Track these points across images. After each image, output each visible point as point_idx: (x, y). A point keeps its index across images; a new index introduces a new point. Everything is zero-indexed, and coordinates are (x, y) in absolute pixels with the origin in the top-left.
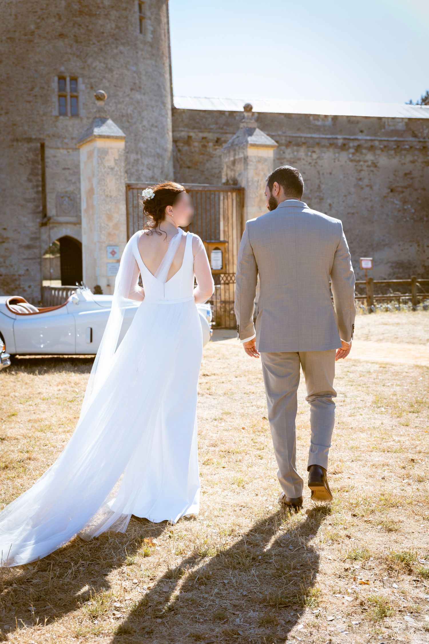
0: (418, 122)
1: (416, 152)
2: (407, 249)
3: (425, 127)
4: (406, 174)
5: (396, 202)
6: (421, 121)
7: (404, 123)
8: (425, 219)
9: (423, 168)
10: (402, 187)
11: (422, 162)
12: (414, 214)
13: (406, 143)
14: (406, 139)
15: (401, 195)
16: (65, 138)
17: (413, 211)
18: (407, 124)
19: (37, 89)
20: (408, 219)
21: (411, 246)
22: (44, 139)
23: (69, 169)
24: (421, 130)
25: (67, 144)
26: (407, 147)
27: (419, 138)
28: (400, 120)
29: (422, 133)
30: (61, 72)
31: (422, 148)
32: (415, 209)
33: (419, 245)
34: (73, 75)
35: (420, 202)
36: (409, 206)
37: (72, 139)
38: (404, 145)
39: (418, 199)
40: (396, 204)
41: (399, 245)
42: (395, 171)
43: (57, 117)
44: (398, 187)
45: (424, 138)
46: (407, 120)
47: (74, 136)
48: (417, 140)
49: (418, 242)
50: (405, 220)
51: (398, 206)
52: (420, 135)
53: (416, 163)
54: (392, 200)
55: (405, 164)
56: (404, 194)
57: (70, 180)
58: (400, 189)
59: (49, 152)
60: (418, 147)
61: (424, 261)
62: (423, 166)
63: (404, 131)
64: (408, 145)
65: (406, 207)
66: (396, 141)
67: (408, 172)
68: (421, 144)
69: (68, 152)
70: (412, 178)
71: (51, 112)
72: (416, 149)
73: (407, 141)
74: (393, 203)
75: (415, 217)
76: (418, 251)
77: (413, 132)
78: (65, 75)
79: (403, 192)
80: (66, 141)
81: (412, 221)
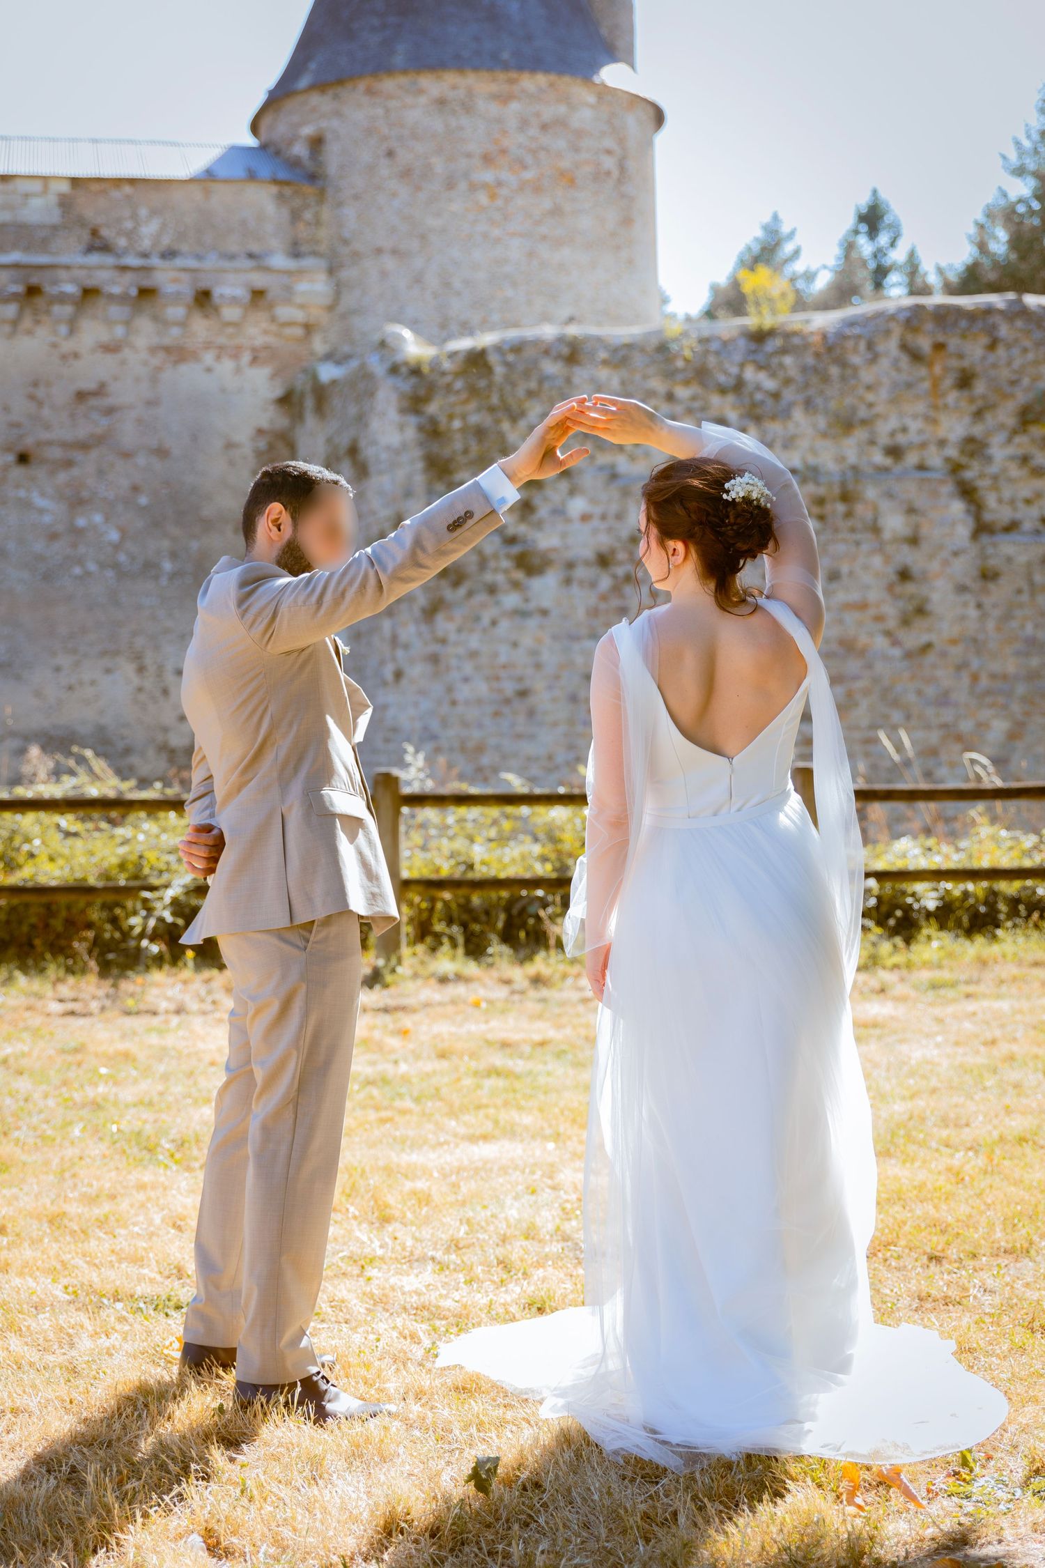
0: (116, 194)
1: (116, 311)
2: (93, 683)
3: (143, 212)
4: (81, 396)
5: (40, 502)
6: (127, 189)
7: (52, 199)
8: (167, 566)
9: (159, 369)
10: (65, 445)
11: (153, 350)
12: (117, 547)
13: (63, 274)
14: (64, 259)
15: (62, 477)
17: (114, 536)
18: (65, 203)
20: (92, 567)
21: (108, 671)
24: (129, 225)
26: (70, 289)
27: (118, 256)
28: (37, 186)
29: (131, 235)
31: (134, 292)
32: (123, 531)
33: (141, 670)
35: (143, 500)
36: (98, 518)
38: (55, 282)
39: (136, 489)
40: (41, 511)
41: (58, 669)
42: (35, 384)
44: (50, 443)
45: (145, 255)
46: (65, 187)
48: (109, 260)
49: (138, 657)
50: (77, 570)
51: (47, 519)
52: (122, 242)
53: (126, 353)
54: (22, 493)
55: (76, 355)
56: (75, 472)
58: (56, 453)
60: (116, 290)
61: (165, 730)
62: (155, 361)
63: (55, 228)
64: (73, 281)
65: (81, 522)
66: (16, 266)
67: (91, 386)
68: (128, 277)
70: (110, 411)
72: (111, 297)
73: (67, 267)
74: (26, 505)
75: (122, 558)
76: (140, 689)
77: (94, 233)
79: (69, 464)
81: (110, 573)
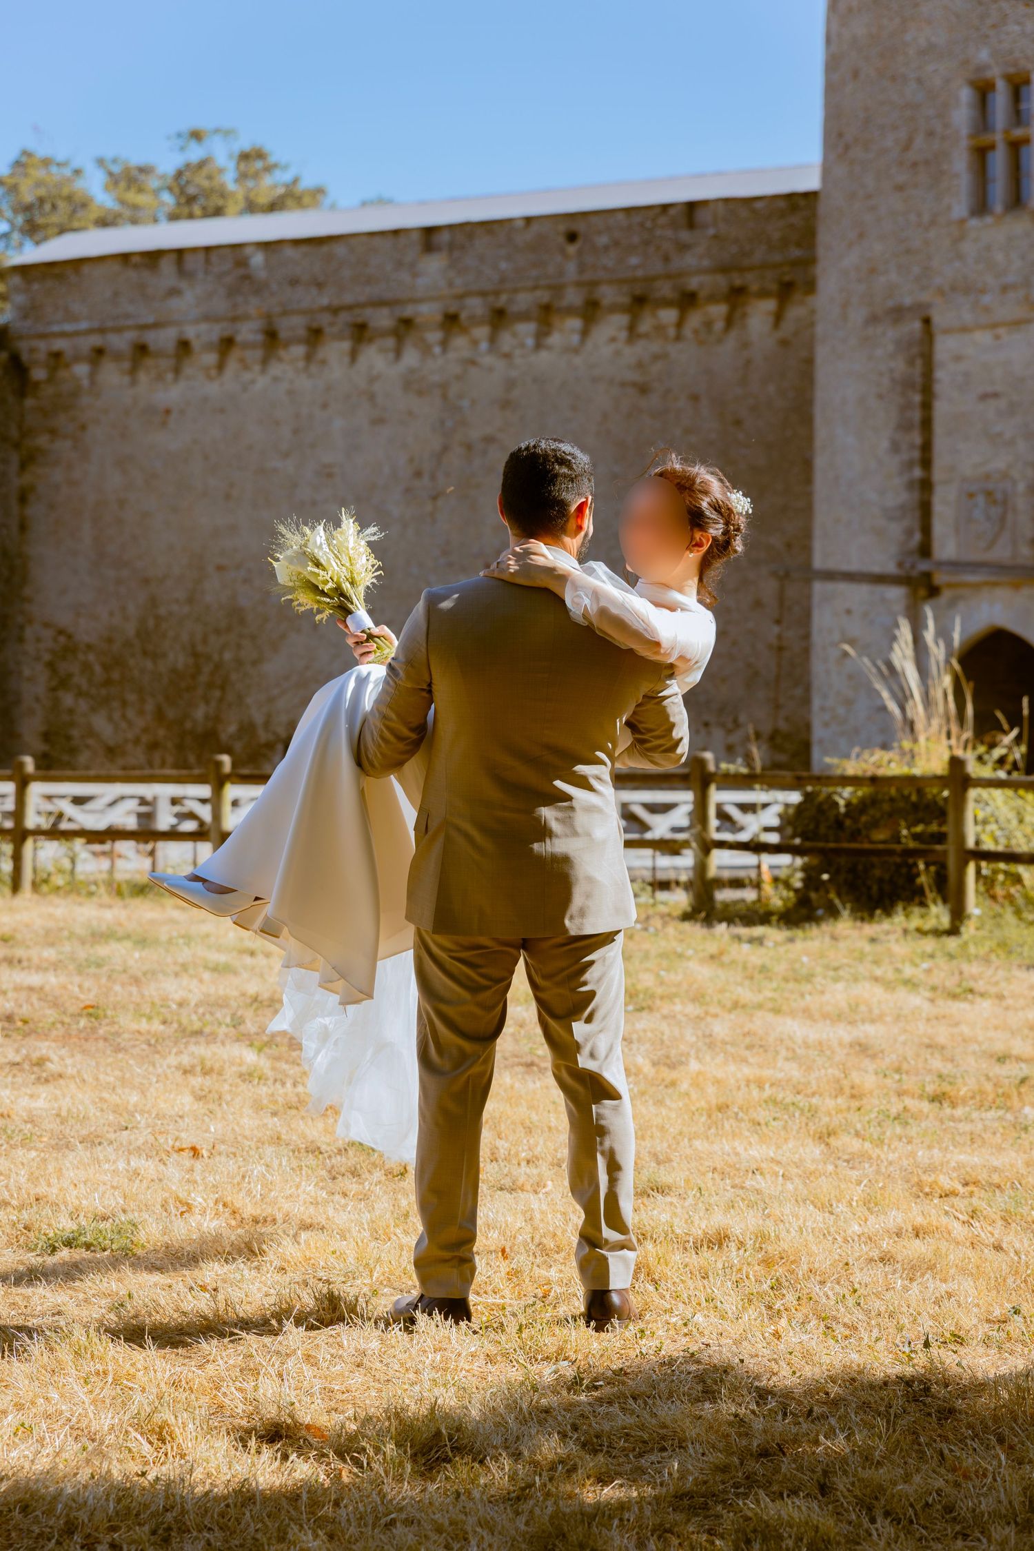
16: (983, 291)
19: (919, 141)
22: (928, 306)
23: (995, 395)
25: (987, 310)
30: (981, 68)
34: (1012, 70)
37: (1005, 289)
43: (962, 221)
47: (1011, 278)
57: (1000, 435)
59: (944, 347)
69: (997, 337)
71: (949, 208)
78: (989, 74)
80: (986, 299)
